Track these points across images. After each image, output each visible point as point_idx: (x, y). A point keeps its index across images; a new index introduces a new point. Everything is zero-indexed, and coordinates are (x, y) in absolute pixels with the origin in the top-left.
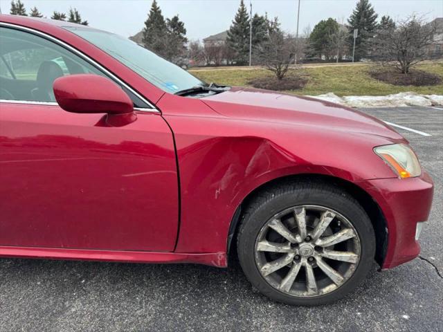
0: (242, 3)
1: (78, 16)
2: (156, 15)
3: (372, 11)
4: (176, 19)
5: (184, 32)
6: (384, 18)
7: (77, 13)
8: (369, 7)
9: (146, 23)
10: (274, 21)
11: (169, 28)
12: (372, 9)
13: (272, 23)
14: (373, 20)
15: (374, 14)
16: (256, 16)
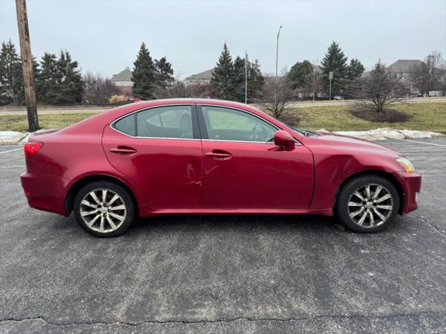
0: (225, 46)
1: (68, 57)
2: (144, 57)
3: (342, 55)
4: (164, 60)
5: (172, 72)
6: (353, 61)
7: (67, 54)
8: (339, 51)
9: (135, 64)
10: (255, 63)
11: (157, 68)
12: (342, 53)
13: (253, 65)
14: (344, 63)
15: (344, 58)
16: (238, 58)
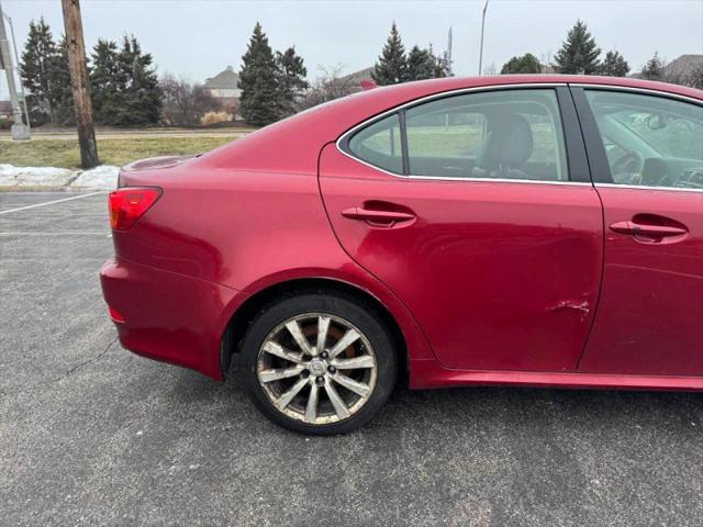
0: (394, 28)
1: (136, 46)
2: (259, 46)
3: (592, 44)
4: (291, 52)
5: (304, 72)
6: (609, 55)
7: (134, 41)
8: (586, 38)
9: (243, 58)
10: (443, 58)
11: (280, 66)
12: (592, 41)
13: (440, 61)
14: (594, 58)
15: (594, 49)
16: (416, 49)
